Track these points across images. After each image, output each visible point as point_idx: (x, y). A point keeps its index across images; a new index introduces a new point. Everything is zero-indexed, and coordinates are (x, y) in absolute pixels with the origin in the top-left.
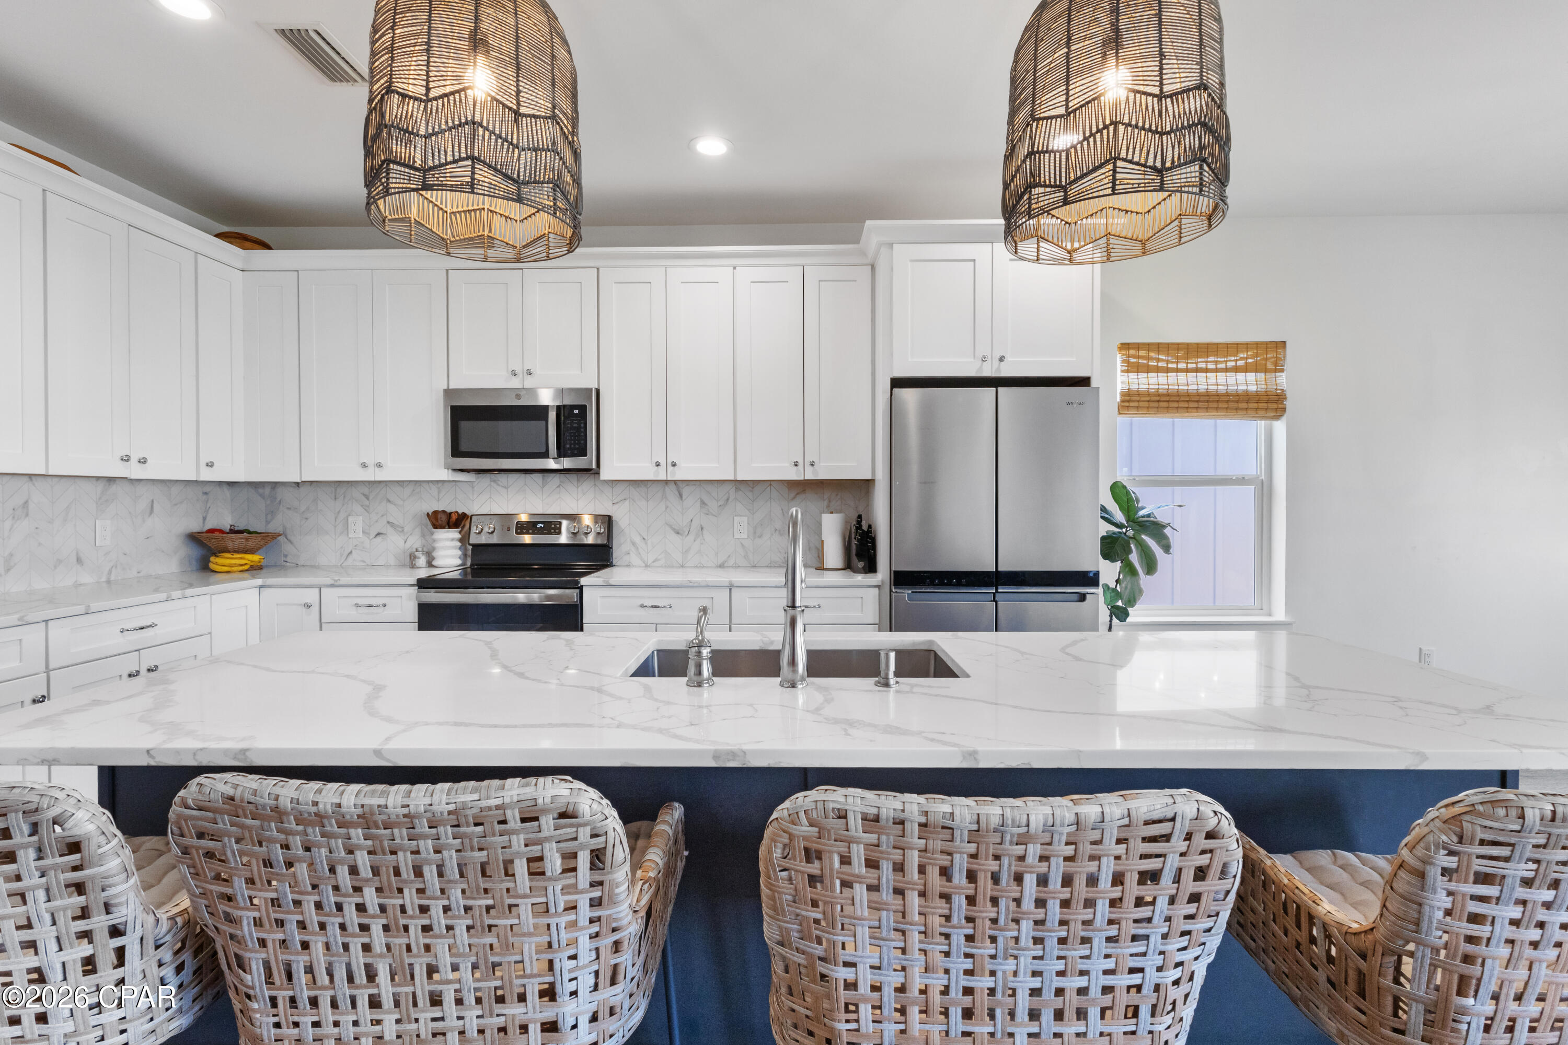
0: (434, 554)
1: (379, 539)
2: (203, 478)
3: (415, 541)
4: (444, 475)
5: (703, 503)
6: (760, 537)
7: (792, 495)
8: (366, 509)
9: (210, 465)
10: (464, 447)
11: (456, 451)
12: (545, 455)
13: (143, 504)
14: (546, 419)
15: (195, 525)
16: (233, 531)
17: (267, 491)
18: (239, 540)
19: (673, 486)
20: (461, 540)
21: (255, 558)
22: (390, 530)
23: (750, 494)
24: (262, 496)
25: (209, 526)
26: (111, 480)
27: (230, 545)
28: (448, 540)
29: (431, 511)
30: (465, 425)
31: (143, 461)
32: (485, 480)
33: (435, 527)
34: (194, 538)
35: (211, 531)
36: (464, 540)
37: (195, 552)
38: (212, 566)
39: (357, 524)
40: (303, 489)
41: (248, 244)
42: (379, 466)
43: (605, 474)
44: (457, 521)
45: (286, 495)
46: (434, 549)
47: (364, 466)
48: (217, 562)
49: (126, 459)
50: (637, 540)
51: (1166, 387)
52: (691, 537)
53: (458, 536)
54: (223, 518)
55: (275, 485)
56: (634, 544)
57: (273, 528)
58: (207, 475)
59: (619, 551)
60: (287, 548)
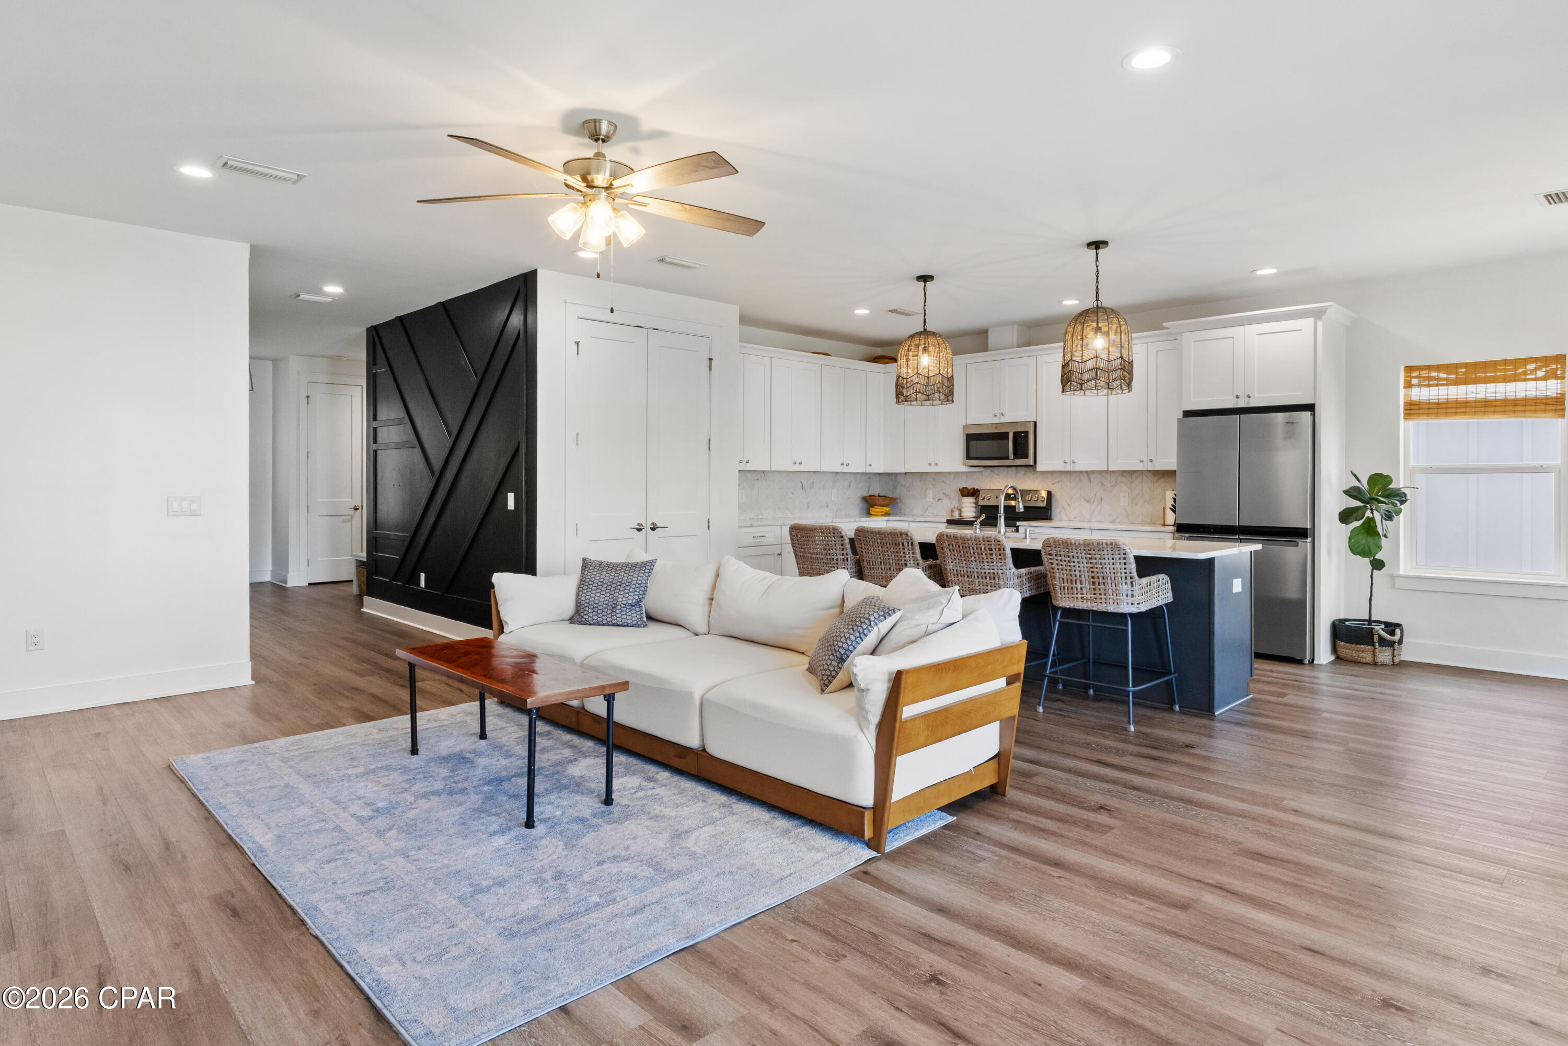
0: (962, 510)
1: (940, 502)
2: (868, 471)
3: (955, 504)
4: (963, 469)
5: (1102, 484)
6: (1136, 505)
7: (1157, 478)
8: (934, 485)
9: (870, 465)
10: (972, 455)
11: (968, 457)
12: (1007, 458)
13: (847, 483)
14: (1007, 438)
15: (865, 494)
16: (879, 496)
17: (893, 477)
18: (880, 501)
19: (1085, 474)
20: (975, 503)
21: (887, 509)
22: (944, 497)
23: (1130, 479)
24: (891, 480)
25: (871, 493)
26: (837, 473)
27: (878, 503)
28: (969, 502)
29: (961, 488)
30: (972, 443)
31: (848, 465)
32: (988, 471)
33: (963, 495)
34: (865, 499)
35: (871, 496)
36: (976, 503)
37: (865, 506)
38: (871, 512)
39: (930, 494)
40: (908, 476)
41: (886, 360)
42: (936, 464)
43: (1039, 468)
44: (974, 493)
45: (901, 479)
46: (962, 507)
47: (930, 465)
48: (874, 510)
49: (842, 464)
50: (1065, 505)
51: (1446, 397)
52: (1095, 504)
53: (974, 501)
54: (876, 491)
55: (896, 474)
56: (1063, 508)
57: (895, 496)
58: (869, 470)
59: (1056, 511)
60: (901, 505)
